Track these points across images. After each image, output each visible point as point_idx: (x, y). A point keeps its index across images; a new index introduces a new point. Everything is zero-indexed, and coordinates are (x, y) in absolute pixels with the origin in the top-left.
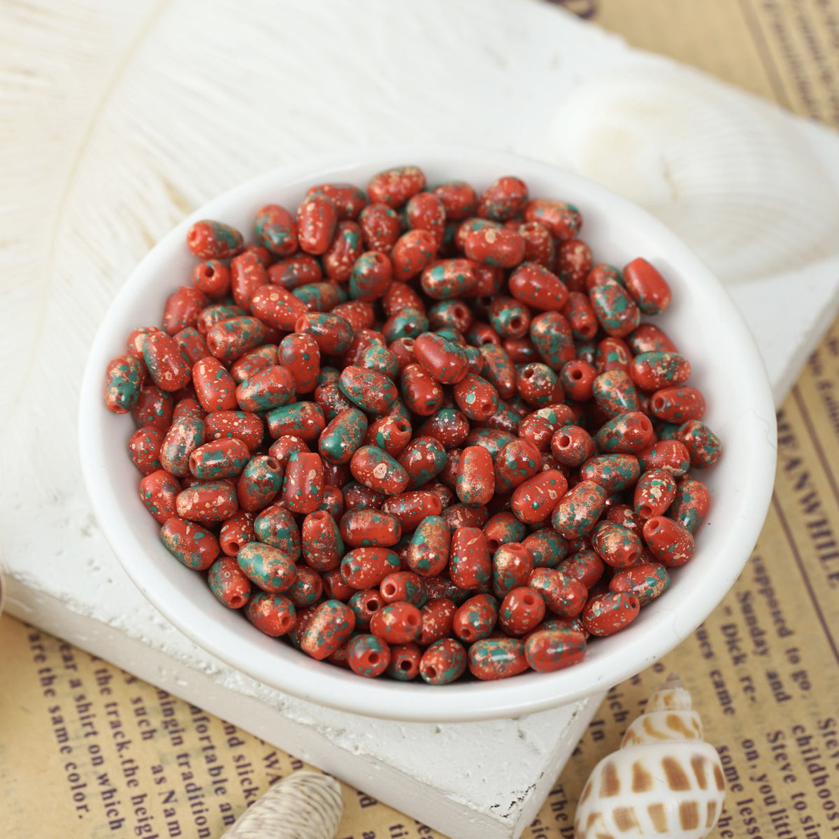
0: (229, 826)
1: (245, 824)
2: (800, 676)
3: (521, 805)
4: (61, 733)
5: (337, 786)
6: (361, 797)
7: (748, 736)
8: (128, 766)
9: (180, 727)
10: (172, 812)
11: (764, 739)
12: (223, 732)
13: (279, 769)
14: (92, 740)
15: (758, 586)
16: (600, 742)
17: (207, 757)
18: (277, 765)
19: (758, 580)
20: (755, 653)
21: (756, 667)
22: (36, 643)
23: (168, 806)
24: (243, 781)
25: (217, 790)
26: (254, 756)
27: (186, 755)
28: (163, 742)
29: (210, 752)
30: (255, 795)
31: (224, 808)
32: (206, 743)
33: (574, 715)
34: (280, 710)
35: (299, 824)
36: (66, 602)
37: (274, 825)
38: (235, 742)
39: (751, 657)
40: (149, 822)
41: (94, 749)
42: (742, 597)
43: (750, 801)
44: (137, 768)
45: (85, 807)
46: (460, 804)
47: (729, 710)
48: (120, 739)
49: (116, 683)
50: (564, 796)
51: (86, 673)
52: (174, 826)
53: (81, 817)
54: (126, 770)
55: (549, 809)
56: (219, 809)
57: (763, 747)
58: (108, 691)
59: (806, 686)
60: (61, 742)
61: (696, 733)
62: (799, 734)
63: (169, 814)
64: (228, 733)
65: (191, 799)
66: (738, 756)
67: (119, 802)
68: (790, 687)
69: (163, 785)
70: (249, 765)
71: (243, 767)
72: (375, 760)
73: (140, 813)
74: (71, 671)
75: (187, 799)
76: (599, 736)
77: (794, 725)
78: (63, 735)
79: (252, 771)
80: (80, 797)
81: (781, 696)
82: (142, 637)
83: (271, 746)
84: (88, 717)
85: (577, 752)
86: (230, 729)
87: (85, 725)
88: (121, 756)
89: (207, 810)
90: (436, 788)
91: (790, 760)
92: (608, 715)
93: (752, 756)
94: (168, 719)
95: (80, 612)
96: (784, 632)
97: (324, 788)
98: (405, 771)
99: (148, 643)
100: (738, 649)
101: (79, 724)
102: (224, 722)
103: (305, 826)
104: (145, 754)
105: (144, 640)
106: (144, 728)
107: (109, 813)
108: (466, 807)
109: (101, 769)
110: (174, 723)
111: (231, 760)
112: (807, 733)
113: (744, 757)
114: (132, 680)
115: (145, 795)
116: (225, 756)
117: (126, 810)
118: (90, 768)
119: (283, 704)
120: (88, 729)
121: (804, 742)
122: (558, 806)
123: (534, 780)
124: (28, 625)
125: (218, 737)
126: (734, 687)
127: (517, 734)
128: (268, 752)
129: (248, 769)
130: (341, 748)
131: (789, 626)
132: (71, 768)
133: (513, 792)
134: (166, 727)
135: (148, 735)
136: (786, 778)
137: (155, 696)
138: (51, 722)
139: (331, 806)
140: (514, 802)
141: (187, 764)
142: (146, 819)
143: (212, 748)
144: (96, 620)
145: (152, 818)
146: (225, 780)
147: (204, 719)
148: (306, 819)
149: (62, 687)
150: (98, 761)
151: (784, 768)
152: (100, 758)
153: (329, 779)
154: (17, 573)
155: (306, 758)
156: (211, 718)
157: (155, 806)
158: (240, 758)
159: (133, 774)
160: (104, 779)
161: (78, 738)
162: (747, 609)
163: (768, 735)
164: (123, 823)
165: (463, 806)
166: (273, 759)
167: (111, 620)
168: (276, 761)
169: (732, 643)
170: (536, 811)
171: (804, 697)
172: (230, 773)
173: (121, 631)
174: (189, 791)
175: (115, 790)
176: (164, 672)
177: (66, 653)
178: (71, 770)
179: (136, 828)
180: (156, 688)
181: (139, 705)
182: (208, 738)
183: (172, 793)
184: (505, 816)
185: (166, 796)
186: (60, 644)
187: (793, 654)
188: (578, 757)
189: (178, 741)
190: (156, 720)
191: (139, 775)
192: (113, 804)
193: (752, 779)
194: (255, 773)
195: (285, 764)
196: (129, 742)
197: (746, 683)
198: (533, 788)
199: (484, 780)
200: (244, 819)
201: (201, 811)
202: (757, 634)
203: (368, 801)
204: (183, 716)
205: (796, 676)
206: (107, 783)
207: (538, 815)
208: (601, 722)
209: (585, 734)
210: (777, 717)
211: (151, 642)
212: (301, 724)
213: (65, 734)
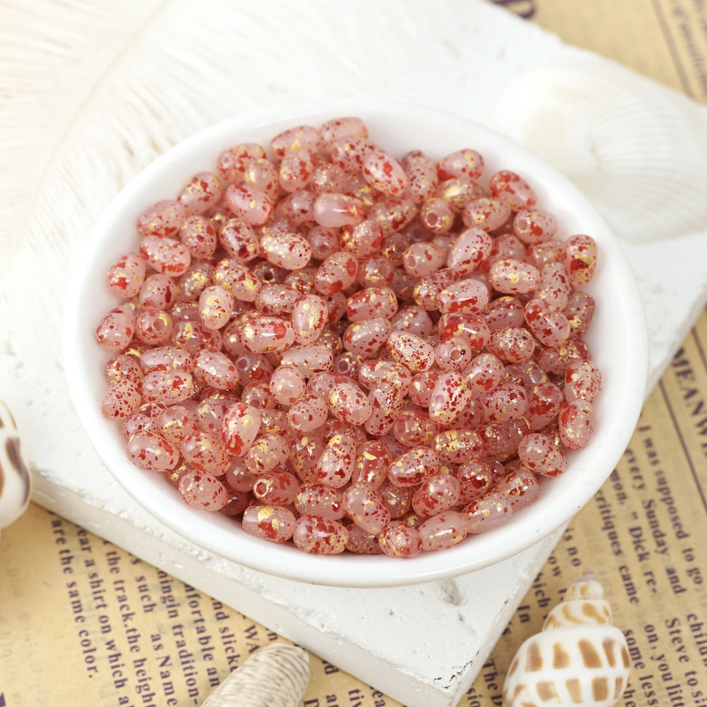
0: (215, 687)
1: (227, 686)
2: (694, 572)
3: (459, 678)
4: (77, 604)
5: (306, 656)
6: (326, 665)
7: (650, 623)
8: (132, 634)
9: (176, 602)
10: (167, 674)
11: (663, 625)
12: (212, 607)
13: (258, 639)
14: (102, 611)
15: (660, 496)
16: (526, 624)
17: (197, 628)
18: (256, 637)
19: (660, 490)
20: (656, 552)
21: (657, 564)
22: (58, 528)
23: (164, 669)
24: (227, 649)
25: (205, 657)
26: (237, 628)
27: (180, 626)
28: (161, 614)
29: (200, 624)
30: (237, 661)
31: (211, 671)
32: (197, 617)
33: (506, 602)
34: (259, 592)
35: (273, 689)
36: (83, 496)
37: (252, 690)
38: (221, 616)
39: (653, 555)
40: (148, 682)
41: (103, 619)
42: (646, 504)
43: (651, 677)
44: (139, 636)
45: (94, 668)
46: (408, 676)
47: (634, 600)
48: (125, 611)
49: (123, 564)
50: (495, 669)
51: (99, 555)
52: (169, 686)
53: (91, 676)
54: (129, 638)
55: (483, 679)
56: (206, 673)
57: (662, 631)
58: (116, 570)
59: (699, 581)
60: (76, 612)
61: (607, 619)
62: (692, 621)
63: (164, 675)
64: (216, 608)
65: (183, 663)
66: (641, 639)
67: (123, 665)
68: (686, 581)
69: (160, 651)
70: (232, 636)
71: (228, 638)
72: (338, 637)
73: (140, 674)
74: (86, 552)
75: (179, 664)
76: (525, 619)
77: (688, 613)
78: (78, 607)
79: (235, 641)
80: (90, 660)
81: (678, 589)
82: (145, 528)
83: (251, 620)
84: (99, 592)
85: (506, 631)
86: (218, 605)
87: (96, 598)
88: (126, 626)
89: (196, 673)
90: (388, 662)
91: (684, 643)
92: (533, 601)
93: (653, 639)
94: (167, 595)
95: (94, 505)
96: (681, 535)
97: (295, 658)
98: (363, 647)
99: (150, 532)
100: (643, 549)
101: (92, 597)
102: (213, 599)
103: (278, 690)
104: (146, 624)
105: (147, 530)
106: (146, 602)
107: (114, 674)
108: (413, 679)
109: (109, 637)
110: (170, 598)
111: (217, 630)
112: (699, 621)
113: (646, 640)
114: (137, 561)
115: (145, 660)
116: (213, 627)
117: (129, 672)
118: (100, 635)
119: (263, 587)
120: (99, 602)
121: (696, 627)
122: (489, 677)
123: (471, 657)
124: (51, 513)
125: (208, 612)
126: (638, 580)
127: (458, 618)
128: (249, 626)
129: (232, 639)
130: (310, 625)
131: (685, 530)
132: (83, 635)
133: (453, 667)
134: (165, 602)
135: (149, 608)
136: (681, 658)
137: (156, 575)
138: (68, 595)
139: (301, 674)
140: (453, 676)
141: (181, 633)
142: (145, 680)
143: (202, 620)
144: (108, 512)
145: (150, 679)
146: (212, 648)
147: (196, 596)
148: (279, 685)
149: (78, 565)
150: (107, 629)
151: (679, 650)
152: (108, 626)
153: (299, 650)
154: (41, 470)
155: (279, 631)
156: (202, 596)
157: (153, 669)
158: (225, 629)
159: (135, 641)
160: (111, 645)
161: (90, 609)
162: (650, 515)
163: (667, 621)
164: (126, 683)
165: (411, 678)
166: (253, 631)
167: (120, 513)
168: (255, 633)
169: (638, 543)
170: (472, 682)
171: (697, 590)
172: (217, 642)
173: (128, 521)
174: (181, 657)
175: (120, 655)
176: (164, 557)
177: (82, 537)
178: (84, 637)
179: (137, 687)
180: (157, 568)
181: (142, 583)
182: (198, 612)
183: (168, 658)
184: (446, 688)
185: (163, 660)
186: (78, 529)
187: (688, 553)
188: (507, 636)
189: (174, 614)
190: (156, 596)
191: (140, 642)
192: (118, 666)
193: (652, 658)
194: (237, 643)
195: (262, 636)
196: (133, 614)
197: (649, 577)
198: (470, 664)
199: (429, 657)
200: (227, 684)
201: (191, 674)
202: (658, 535)
203: (331, 669)
204: (178, 593)
205: (690, 572)
206: (113, 648)
207: (473, 684)
208: (527, 607)
209: (513, 617)
210: (674, 607)
211: (153, 532)
212: (277, 604)
213: (79, 606)
